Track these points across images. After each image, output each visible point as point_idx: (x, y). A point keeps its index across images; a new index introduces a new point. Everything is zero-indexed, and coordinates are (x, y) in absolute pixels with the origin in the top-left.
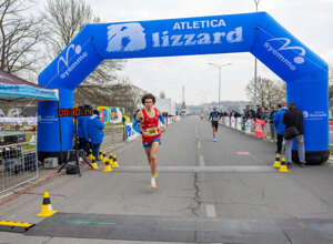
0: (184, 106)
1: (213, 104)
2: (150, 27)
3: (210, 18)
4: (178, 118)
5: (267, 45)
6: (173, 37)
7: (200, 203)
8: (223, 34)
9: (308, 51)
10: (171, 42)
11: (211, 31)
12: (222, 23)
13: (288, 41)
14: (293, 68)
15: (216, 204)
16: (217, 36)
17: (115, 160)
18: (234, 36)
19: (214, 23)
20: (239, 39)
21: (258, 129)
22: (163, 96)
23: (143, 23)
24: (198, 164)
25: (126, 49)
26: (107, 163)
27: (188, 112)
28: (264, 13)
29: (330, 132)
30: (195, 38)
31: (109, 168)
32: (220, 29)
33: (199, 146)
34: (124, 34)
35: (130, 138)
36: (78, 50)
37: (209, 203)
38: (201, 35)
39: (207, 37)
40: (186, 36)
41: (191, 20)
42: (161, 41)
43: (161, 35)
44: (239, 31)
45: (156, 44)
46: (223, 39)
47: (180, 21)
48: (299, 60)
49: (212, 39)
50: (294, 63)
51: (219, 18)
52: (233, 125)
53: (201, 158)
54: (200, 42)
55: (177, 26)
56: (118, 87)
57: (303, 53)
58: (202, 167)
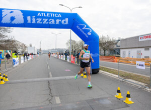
0: (40, 50)
1: (53, 49)
2: (26, 13)
3: (55, 13)
4: (38, 55)
5: (78, 27)
6: (37, 19)
7: (52, 96)
8: (60, 20)
9: (92, 30)
10: (36, 21)
11: (55, 19)
12: (60, 16)
13: (86, 26)
14: (87, 37)
15: (60, 96)
16: (58, 21)
17: (6, 77)
18: (65, 22)
19: (56, 15)
20: (67, 23)
21: (72, 60)
22: (31, 46)
23: (22, 11)
24: (49, 77)
25: (13, 22)
26: (2, 80)
27: (42, 53)
28: (77, 14)
29: (100, 61)
30: (48, 21)
31: (3, 82)
32: (59, 18)
33: (49, 68)
34: (12, 15)
35: (15, 65)
37: (57, 96)
38: (50, 20)
39: (53, 21)
40: (44, 20)
41: (46, 13)
42: (32, 21)
43: (31, 18)
44: (67, 20)
45: (29, 22)
46: (60, 22)
47: (41, 12)
48: (89, 34)
49: (55, 22)
50: (87, 35)
51: (58, 13)
52: (62, 58)
53: (50, 74)
54: (50, 23)
55: (39, 14)
56: (8, 41)
57: (91, 31)
58: (51, 78)
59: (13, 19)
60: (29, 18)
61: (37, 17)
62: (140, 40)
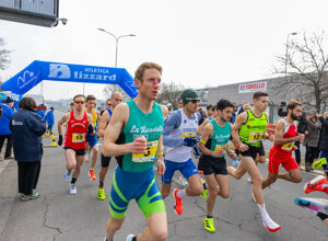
2: (73, 68)
3: (102, 68)
6: (84, 75)
8: (108, 77)
10: (83, 77)
11: (102, 75)
12: (107, 71)
16: (105, 77)
19: (104, 71)
20: (115, 79)
23: (69, 66)
25: (60, 77)
28: (124, 70)
30: (95, 77)
34: (60, 70)
36: (32, 74)
38: (98, 75)
39: (100, 77)
40: (91, 75)
41: (94, 68)
42: (78, 76)
44: (114, 76)
45: (76, 77)
47: (88, 67)
49: (103, 78)
51: (106, 68)
55: (86, 70)
59: (60, 73)
60: (76, 73)
61: (84, 73)
62: (240, 92)
